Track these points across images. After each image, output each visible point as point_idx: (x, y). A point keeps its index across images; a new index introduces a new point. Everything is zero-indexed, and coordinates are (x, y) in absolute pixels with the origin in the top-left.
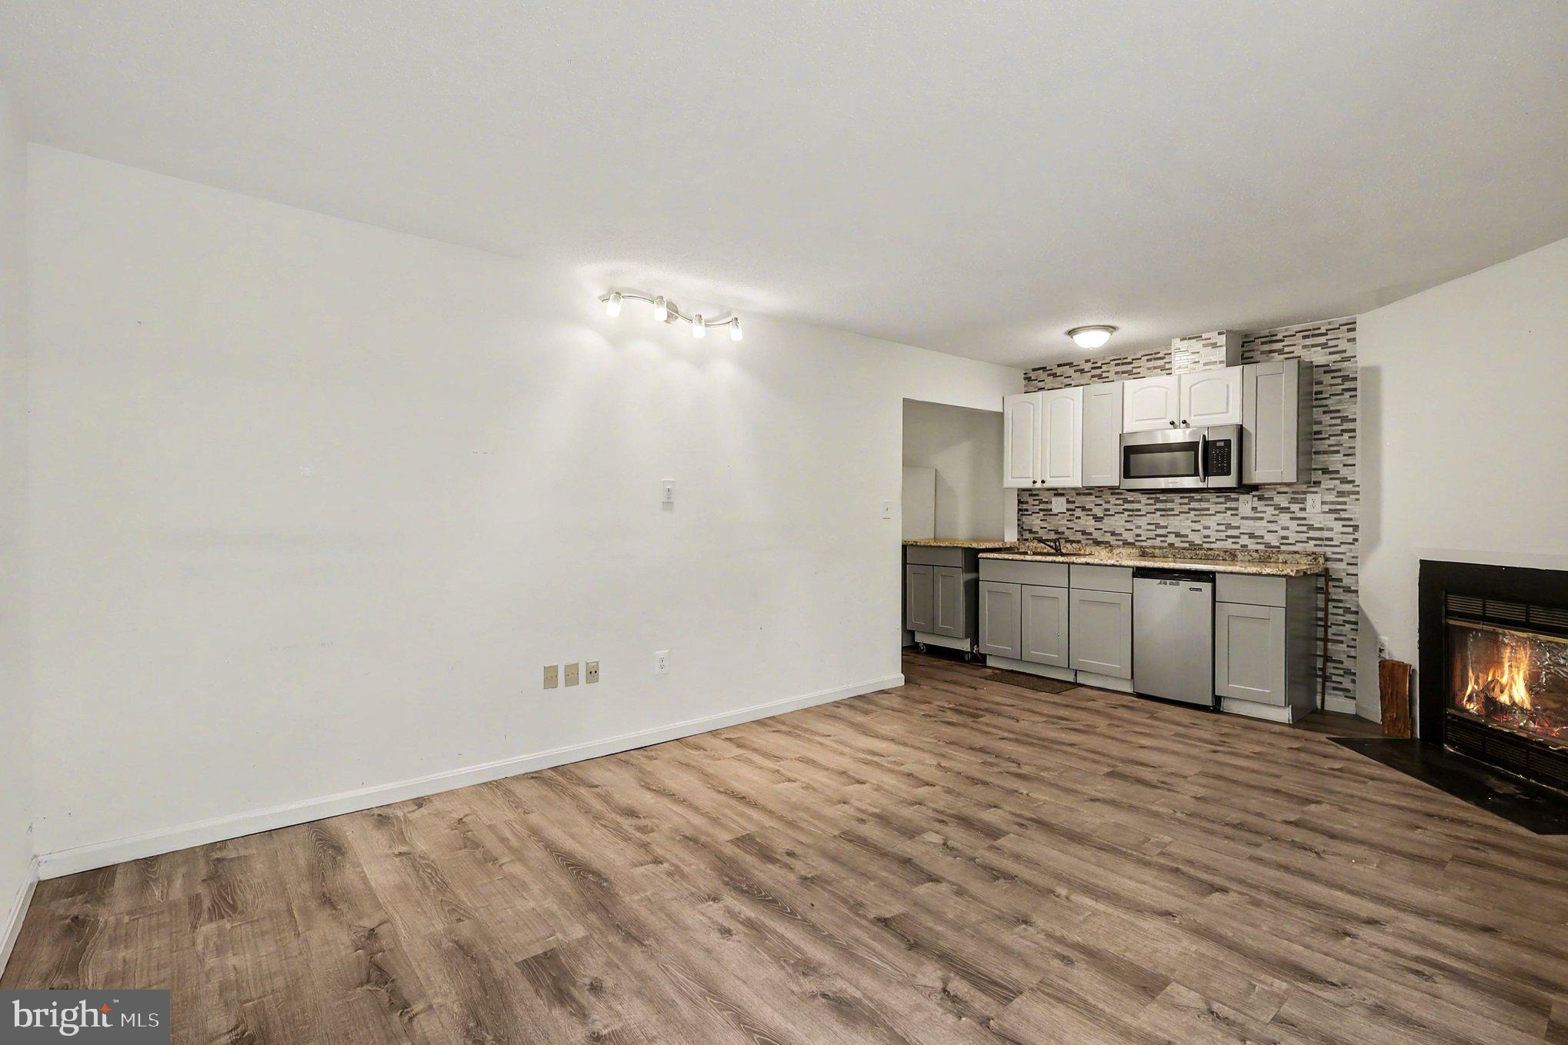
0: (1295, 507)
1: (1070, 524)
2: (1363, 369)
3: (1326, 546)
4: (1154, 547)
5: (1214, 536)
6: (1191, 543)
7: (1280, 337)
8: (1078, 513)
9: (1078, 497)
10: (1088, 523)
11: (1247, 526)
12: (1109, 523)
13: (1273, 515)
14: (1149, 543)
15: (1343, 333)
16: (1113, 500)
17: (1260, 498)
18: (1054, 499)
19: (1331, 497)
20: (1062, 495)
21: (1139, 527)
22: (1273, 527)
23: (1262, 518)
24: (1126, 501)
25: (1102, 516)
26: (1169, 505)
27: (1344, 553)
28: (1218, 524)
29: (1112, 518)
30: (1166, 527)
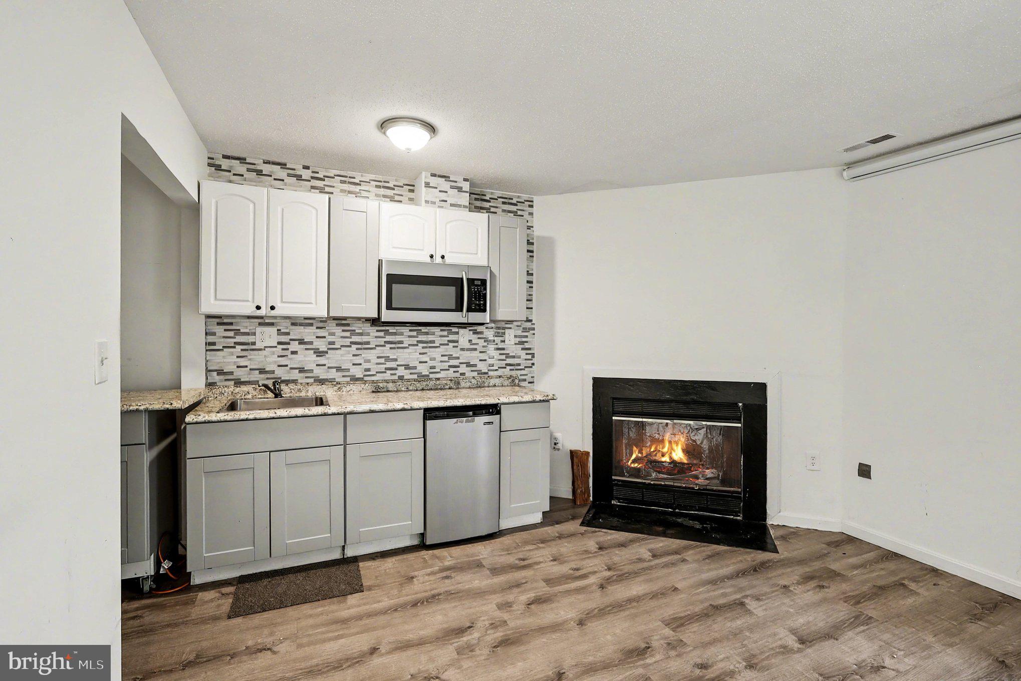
0: (498, 340)
1: (283, 361)
2: (538, 237)
3: (517, 370)
4: (387, 381)
5: (439, 366)
6: (420, 375)
7: (487, 198)
8: (294, 346)
9: (294, 327)
10: (308, 359)
11: (466, 356)
12: (333, 358)
13: (483, 347)
14: (379, 377)
15: (525, 206)
16: (338, 331)
17: (475, 332)
18: (259, 330)
19: (519, 333)
20: (272, 324)
21: (368, 361)
22: (483, 356)
23: (476, 349)
24: (353, 332)
25: (326, 350)
26: (398, 338)
27: (526, 375)
28: (442, 356)
29: (338, 352)
30: (396, 360)
